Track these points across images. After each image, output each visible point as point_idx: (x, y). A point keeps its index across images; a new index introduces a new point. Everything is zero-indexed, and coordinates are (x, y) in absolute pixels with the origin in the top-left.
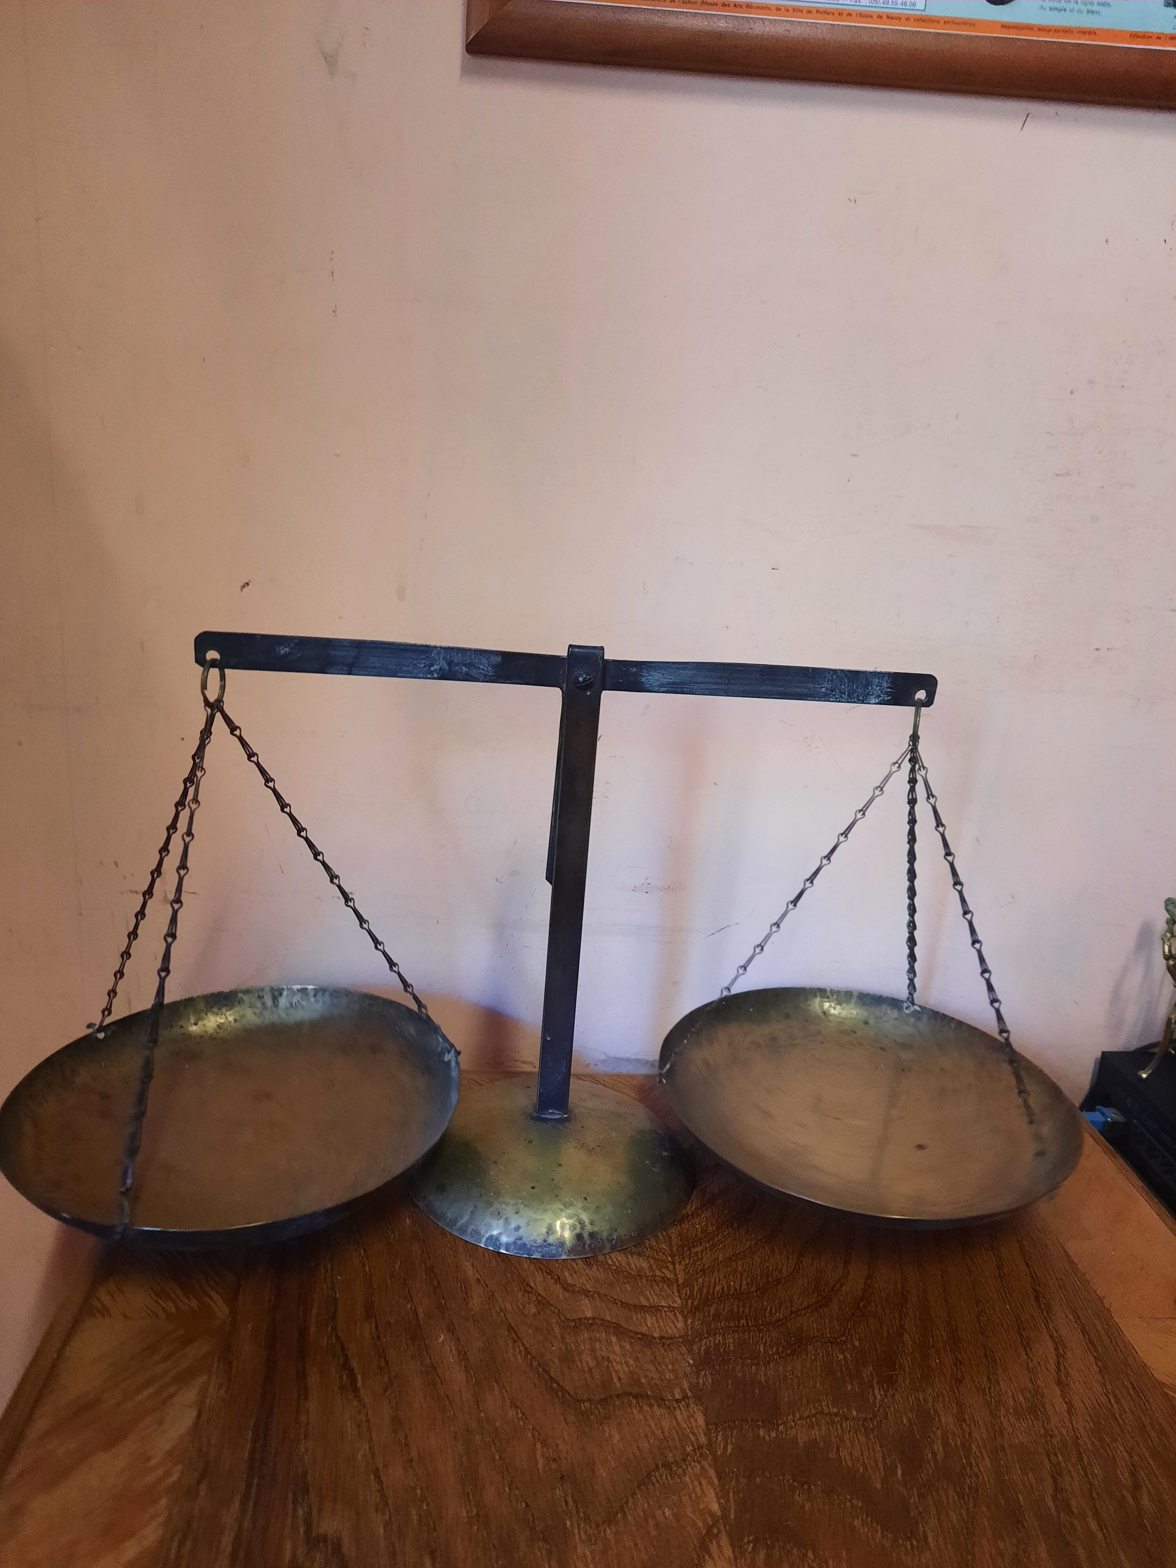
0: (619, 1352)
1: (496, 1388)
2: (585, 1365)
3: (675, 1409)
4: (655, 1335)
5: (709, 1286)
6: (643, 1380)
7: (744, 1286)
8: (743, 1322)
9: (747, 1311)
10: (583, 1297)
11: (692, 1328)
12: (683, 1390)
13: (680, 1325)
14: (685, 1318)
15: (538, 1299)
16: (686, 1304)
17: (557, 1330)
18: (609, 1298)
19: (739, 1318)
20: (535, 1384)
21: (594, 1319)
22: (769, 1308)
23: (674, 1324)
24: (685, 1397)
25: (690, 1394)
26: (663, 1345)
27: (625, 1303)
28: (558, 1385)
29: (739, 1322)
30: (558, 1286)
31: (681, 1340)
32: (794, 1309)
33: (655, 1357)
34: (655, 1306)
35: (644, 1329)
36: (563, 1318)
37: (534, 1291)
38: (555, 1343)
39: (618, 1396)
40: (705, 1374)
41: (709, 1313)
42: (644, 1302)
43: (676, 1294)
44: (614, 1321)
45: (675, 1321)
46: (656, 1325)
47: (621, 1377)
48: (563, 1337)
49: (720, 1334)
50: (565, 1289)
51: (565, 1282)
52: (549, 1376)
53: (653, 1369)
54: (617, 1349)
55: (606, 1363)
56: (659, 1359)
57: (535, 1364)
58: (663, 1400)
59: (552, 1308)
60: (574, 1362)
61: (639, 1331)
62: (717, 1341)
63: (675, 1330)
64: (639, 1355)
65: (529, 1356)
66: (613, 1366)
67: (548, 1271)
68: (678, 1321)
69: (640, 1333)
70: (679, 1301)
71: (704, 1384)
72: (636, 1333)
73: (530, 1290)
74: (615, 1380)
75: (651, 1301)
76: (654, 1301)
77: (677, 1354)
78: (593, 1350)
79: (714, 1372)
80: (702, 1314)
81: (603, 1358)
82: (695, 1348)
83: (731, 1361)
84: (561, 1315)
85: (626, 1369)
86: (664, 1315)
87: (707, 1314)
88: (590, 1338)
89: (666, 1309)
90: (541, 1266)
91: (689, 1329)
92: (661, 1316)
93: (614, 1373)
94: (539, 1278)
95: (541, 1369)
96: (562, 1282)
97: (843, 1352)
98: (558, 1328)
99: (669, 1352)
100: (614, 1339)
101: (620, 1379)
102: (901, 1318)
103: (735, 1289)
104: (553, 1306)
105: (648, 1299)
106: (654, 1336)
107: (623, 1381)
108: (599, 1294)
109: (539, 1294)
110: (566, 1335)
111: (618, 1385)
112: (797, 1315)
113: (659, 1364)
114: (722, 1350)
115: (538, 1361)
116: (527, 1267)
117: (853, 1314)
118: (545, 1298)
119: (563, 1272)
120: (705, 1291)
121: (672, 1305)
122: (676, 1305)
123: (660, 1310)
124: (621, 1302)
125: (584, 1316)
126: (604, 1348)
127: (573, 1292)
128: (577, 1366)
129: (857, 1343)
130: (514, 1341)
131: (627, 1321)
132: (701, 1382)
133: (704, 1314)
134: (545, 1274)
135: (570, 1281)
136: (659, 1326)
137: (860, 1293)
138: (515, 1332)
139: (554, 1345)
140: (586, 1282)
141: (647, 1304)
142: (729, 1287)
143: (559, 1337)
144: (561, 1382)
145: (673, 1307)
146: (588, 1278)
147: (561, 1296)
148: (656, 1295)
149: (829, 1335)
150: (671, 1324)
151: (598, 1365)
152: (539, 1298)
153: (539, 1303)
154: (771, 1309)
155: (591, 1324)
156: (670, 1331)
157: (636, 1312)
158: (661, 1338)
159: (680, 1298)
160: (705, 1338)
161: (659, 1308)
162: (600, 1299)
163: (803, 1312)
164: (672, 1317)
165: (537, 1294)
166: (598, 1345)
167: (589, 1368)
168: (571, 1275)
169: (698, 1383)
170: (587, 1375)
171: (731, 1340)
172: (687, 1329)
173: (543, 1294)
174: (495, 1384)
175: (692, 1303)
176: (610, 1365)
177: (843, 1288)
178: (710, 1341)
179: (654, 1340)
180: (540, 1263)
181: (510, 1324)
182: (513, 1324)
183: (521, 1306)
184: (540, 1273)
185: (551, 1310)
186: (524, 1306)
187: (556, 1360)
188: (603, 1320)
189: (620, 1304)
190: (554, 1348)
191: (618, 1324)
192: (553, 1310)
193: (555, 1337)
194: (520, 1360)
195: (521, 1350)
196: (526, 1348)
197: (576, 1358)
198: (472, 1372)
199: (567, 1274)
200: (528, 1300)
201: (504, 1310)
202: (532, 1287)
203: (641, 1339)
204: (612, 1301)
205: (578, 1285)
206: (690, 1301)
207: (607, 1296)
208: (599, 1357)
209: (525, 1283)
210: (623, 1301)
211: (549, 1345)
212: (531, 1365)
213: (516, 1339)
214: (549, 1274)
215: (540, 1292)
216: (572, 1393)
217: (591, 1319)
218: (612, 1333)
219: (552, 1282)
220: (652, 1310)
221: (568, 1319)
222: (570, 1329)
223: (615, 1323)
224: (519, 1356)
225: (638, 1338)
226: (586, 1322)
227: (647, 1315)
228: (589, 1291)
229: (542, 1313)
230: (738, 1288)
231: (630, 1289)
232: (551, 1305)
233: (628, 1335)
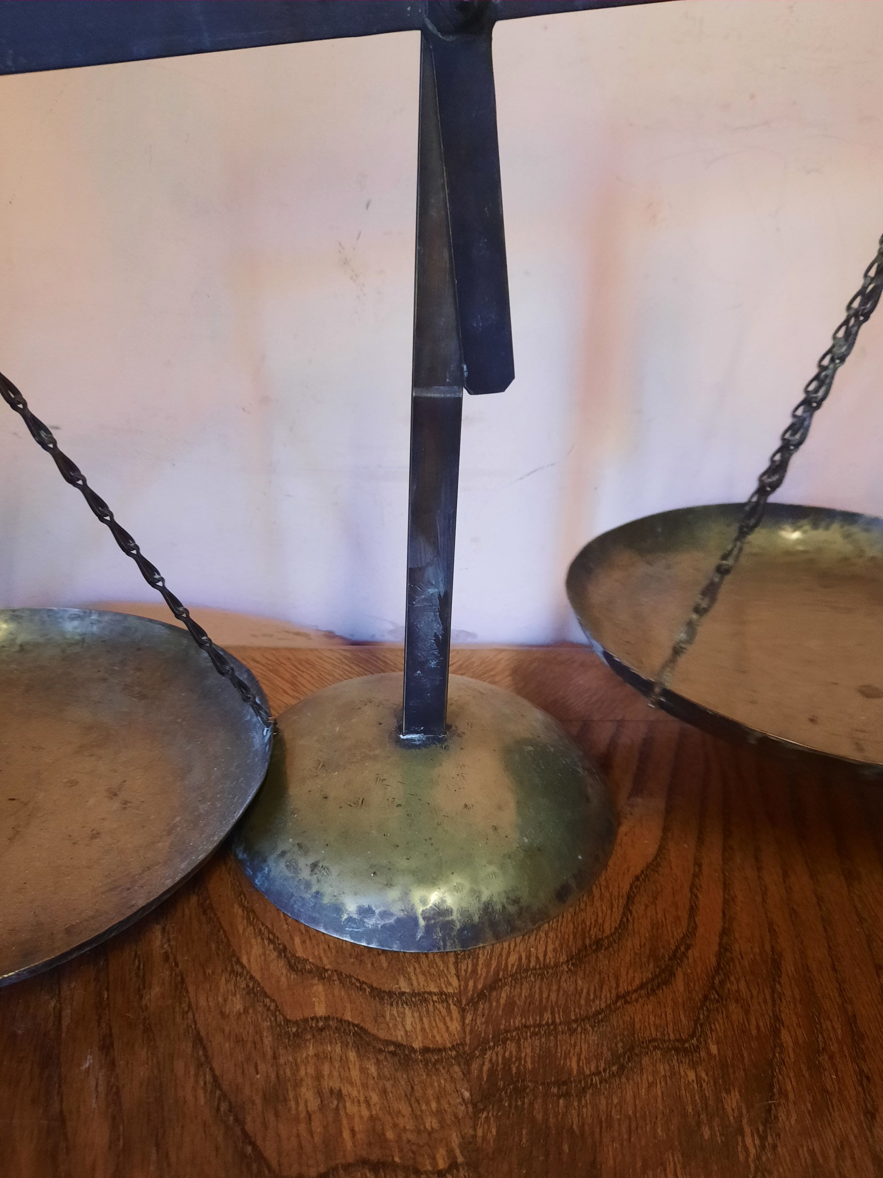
0: (358, 1081)
1: (154, 1157)
2: (302, 1107)
4: (417, 1045)
5: (501, 955)
6: (390, 1135)
7: (550, 954)
8: (547, 1016)
9: (553, 996)
10: (315, 981)
11: (471, 1031)
12: (450, 1151)
13: (455, 1026)
14: (463, 1011)
15: (248, 986)
16: (467, 985)
17: (268, 1040)
18: (353, 980)
19: (542, 1011)
20: (217, 1149)
21: (327, 1019)
22: (585, 991)
23: (445, 1024)
24: (453, 1165)
25: (460, 1159)
26: (426, 1065)
27: (376, 989)
28: (255, 1148)
29: (541, 1016)
30: (282, 963)
31: (454, 1053)
32: (621, 990)
33: (412, 1088)
34: (419, 994)
35: (399, 1036)
36: (280, 1018)
37: (245, 972)
38: (262, 1067)
39: (347, 1167)
40: (487, 1118)
41: (498, 1001)
42: (405, 987)
43: (453, 971)
44: (356, 1022)
45: (447, 1019)
46: (419, 1027)
47: (356, 1129)
48: (275, 1057)
49: (512, 1039)
50: (292, 967)
51: (294, 955)
52: (244, 1131)
53: (406, 1110)
54: (355, 1074)
55: (335, 1102)
56: (418, 1093)
57: (224, 1106)
58: (417, 1172)
59: (267, 1001)
60: (286, 1100)
61: (394, 1039)
62: (507, 1054)
63: (446, 1036)
64: (389, 1085)
65: (218, 1092)
66: (345, 1108)
67: (271, 937)
68: (451, 1019)
69: (394, 1043)
70: (455, 982)
71: (484, 1138)
72: (388, 1043)
73: (240, 970)
74: (346, 1135)
75: (415, 984)
76: (419, 984)
77: (445, 1080)
78: (318, 1077)
79: (500, 1114)
80: (487, 1005)
81: (331, 1091)
82: (475, 1066)
83: (528, 1091)
84: (278, 1013)
85: (365, 1113)
86: (431, 1008)
87: (494, 1004)
88: (317, 1055)
89: (435, 998)
90: (263, 929)
91: (468, 1032)
92: (428, 1011)
93: (345, 1122)
94: (256, 950)
95: (231, 1118)
96: (289, 955)
97: (694, 1066)
98: (270, 1039)
99: (434, 1078)
100: (352, 1055)
101: (353, 1133)
102: (774, 1001)
103: (537, 958)
104: (269, 997)
105: (411, 984)
106: (413, 1048)
107: (358, 1136)
108: (340, 974)
109: (252, 978)
110: (282, 1051)
111: (349, 1145)
112: (626, 1002)
113: (418, 1101)
114: (514, 1070)
115: (230, 1102)
116: (241, 931)
117: (706, 997)
118: (259, 984)
119: (292, 938)
120: (494, 964)
121: (445, 990)
122: (451, 990)
123: (426, 1000)
125: (312, 1016)
126: (336, 1074)
127: (301, 972)
128: (290, 1110)
129: (714, 1049)
130: (200, 1065)
131: (376, 1021)
132: (480, 1133)
133: (491, 1005)
134: (266, 942)
135: (300, 953)
136: (423, 1029)
137: (713, 960)
138: (204, 1048)
139: (260, 1071)
140: (322, 955)
141: (408, 990)
142: (529, 956)
143: (269, 1053)
144: (259, 1143)
145: (445, 994)
146: (327, 947)
147: (283, 979)
148: (423, 973)
149: (672, 1037)
150: (441, 1025)
151: (322, 1107)
152: (251, 985)
153: (248, 993)
154: (588, 993)
155: (322, 1030)
156: (438, 1038)
157: (392, 1005)
158: (426, 1050)
159: (458, 977)
160: (489, 1047)
161: (426, 996)
162: (341, 982)
163: (634, 996)
164: (444, 1012)
165: (248, 977)
166: (326, 1069)
167: (307, 1112)
168: (304, 942)
169: (474, 1136)
170: (302, 1127)
171: (529, 1051)
172: (465, 1032)
173: (258, 976)
174: (154, 1150)
175: (475, 987)
176: (341, 1105)
177: (690, 952)
178: (497, 1054)
179: (413, 1055)
180: (263, 924)
181: (198, 1033)
182: (203, 1033)
183: (220, 999)
184: (259, 940)
185: (265, 1006)
186: (225, 1000)
187: (258, 1101)
188: (341, 1021)
189: (368, 990)
190: (258, 1076)
191: (362, 1028)
192: (268, 1005)
193: (264, 1055)
194: (202, 1101)
195: (207, 1080)
196: (214, 1077)
197: (291, 1096)
198: (121, 1127)
199: (297, 940)
200: (233, 989)
201: (194, 1008)
202: (243, 967)
203: (393, 1054)
204: (357, 987)
205: (311, 960)
206: (471, 983)
207: (350, 977)
208: (326, 1091)
209: (234, 959)
210: (375, 985)
211: (252, 1070)
212: (218, 1110)
213: (203, 1059)
214: (271, 941)
215: (254, 974)
216: (274, 1164)
217: (323, 1019)
218: (350, 1044)
219: (275, 954)
220: (413, 999)
221: (287, 1021)
222: (289, 1039)
223: (357, 1026)
224: (201, 1094)
225: (390, 1052)
226: (314, 1025)
227: (407, 1009)
228: (327, 970)
229: (251, 1011)
230: (541, 959)
231: (385, 965)
232: (266, 996)
233: (374, 1047)
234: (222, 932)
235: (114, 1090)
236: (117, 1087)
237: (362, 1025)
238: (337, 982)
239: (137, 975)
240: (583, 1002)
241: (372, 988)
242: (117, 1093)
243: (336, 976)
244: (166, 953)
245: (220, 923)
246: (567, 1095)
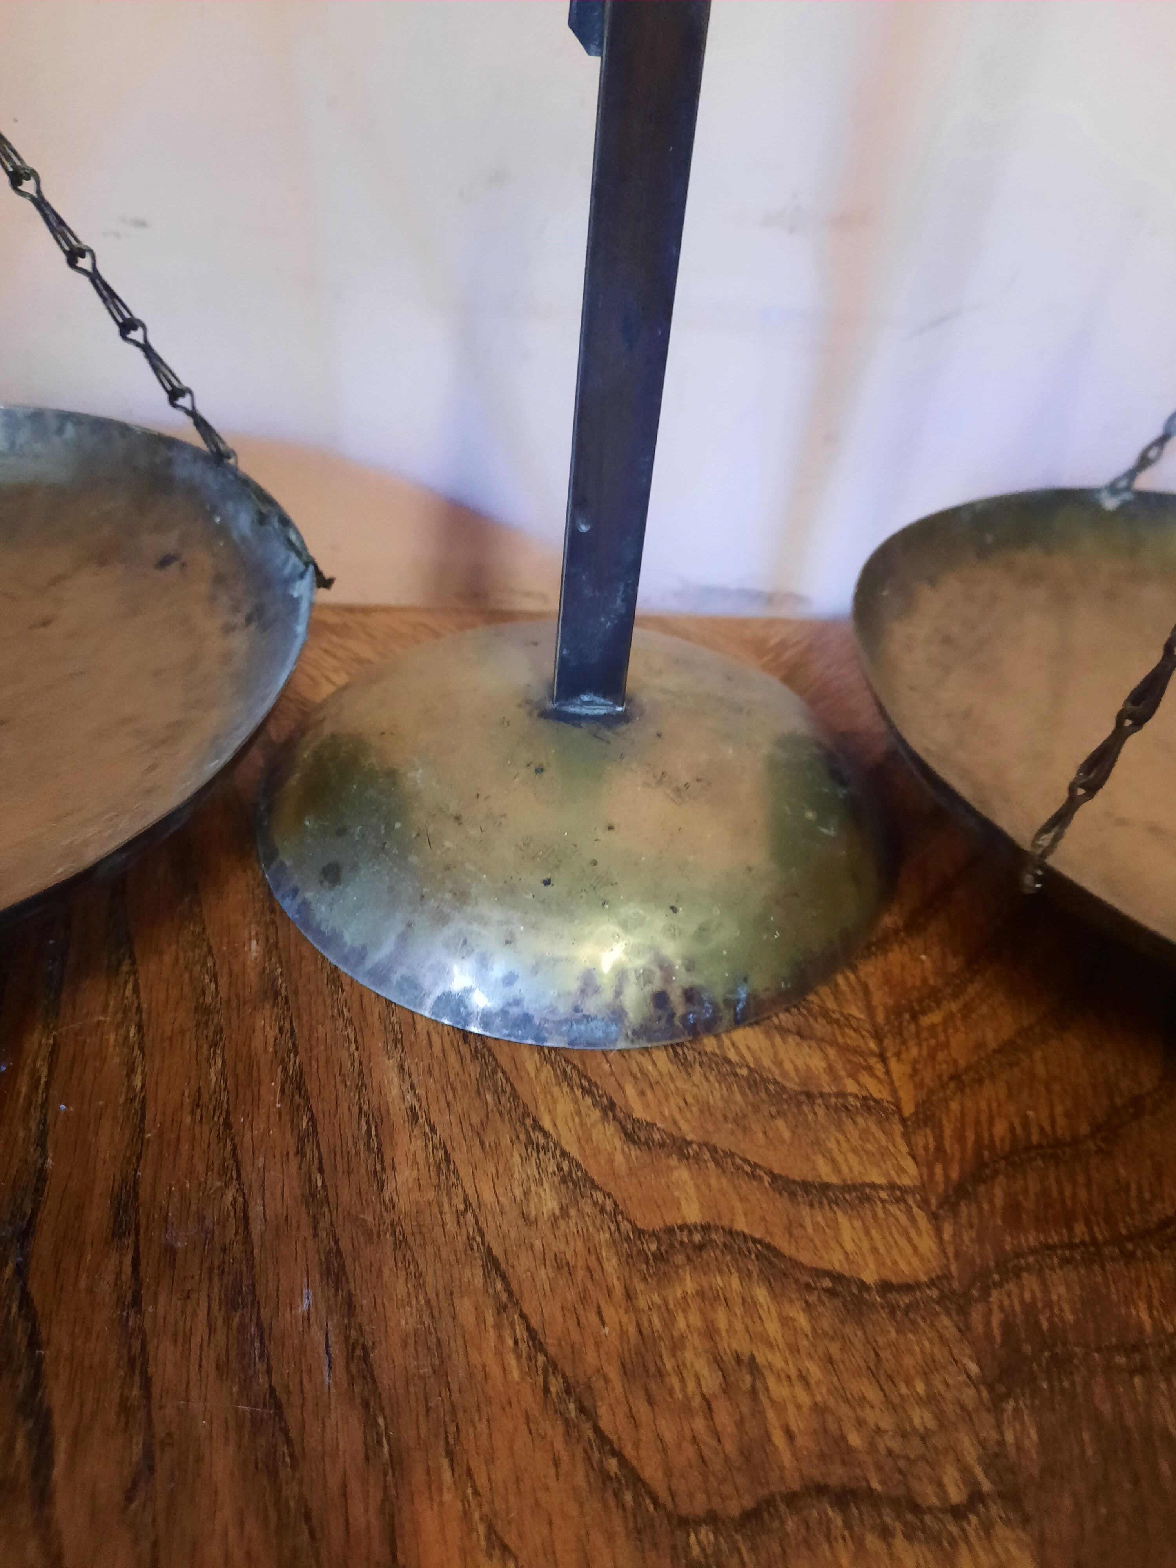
0: (780, 1341)
1: (447, 1476)
2: (691, 1386)
3: (953, 1542)
4: (869, 1277)
5: (979, 1121)
6: (854, 1439)
7: (1061, 1122)
8: (1080, 1229)
9: (1083, 1194)
10: (674, 1161)
11: (957, 1254)
12: (965, 1470)
13: (927, 1243)
14: (935, 1217)
15: (560, 1169)
16: (932, 1175)
18: (738, 1161)
19: (1069, 1221)
21: (706, 1228)
22: (1133, 1186)
23: (910, 1240)
24: (976, 1497)
25: (986, 1486)
26: (892, 1313)
27: (781, 1177)
28: (623, 1462)
29: (1070, 1229)
30: (611, 1128)
31: (934, 1293)
33: (877, 1354)
34: (853, 1188)
35: (835, 1261)
36: (625, 1226)
37: (551, 1144)
38: (609, 1312)
39: (792, 1499)
40: (1016, 1410)
41: (991, 1202)
43: (904, 1149)
44: (757, 1236)
45: (913, 1233)
46: (866, 1245)
47: (794, 1428)
48: (629, 1295)
49: (1028, 1269)
50: (630, 1137)
51: (629, 1116)
52: (598, 1430)
53: (873, 1395)
54: (773, 1328)
55: (748, 1379)
56: (889, 1363)
57: (556, 1384)
58: (916, 1509)
59: (598, 1195)
60: (661, 1374)
61: (826, 1266)
62: (1027, 1296)
63: (915, 1261)
64: (835, 1349)
65: (541, 1358)
66: (767, 1389)
67: (585, 1083)
68: (919, 1232)
69: (829, 1274)
70: (912, 1169)
71: (1019, 1447)
72: (819, 1273)
73: (542, 1141)
74: (779, 1438)
75: (845, 1169)
76: (851, 1170)
77: (931, 1342)
78: (710, 1333)
79: (1037, 1402)
80: (974, 1209)
81: (738, 1359)
82: (976, 1316)
83: (1076, 1361)
84: (620, 1217)
85: (804, 1399)
86: (881, 1214)
87: (986, 1207)
88: (701, 1294)
89: (884, 1195)
90: (568, 1069)
91: (951, 1254)
92: (875, 1216)
93: (771, 1414)
94: (564, 1106)
95: (572, 1406)
96: (621, 1115)
98: (614, 1261)
99: (910, 1336)
100: (761, 1294)
101: (790, 1436)
103: (1042, 1129)
104: (601, 1189)
105: (837, 1170)
106: (863, 1282)
107: (800, 1441)
108: (713, 1150)
109: (564, 1154)
110: (639, 1286)
111: (786, 1457)
113: (890, 1378)
114: (1045, 1325)
115: (564, 1376)
116: (532, 1074)
118: (578, 1166)
119: (621, 1087)
120: (970, 1137)
121: (897, 1181)
122: (906, 1181)
123: (868, 1199)
124: (771, 1173)
125: (679, 1222)
126: (739, 1326)
127: (648, 1145)
128: (671, 1392)
130: (501, 1309)
131: (791, 1235)
132: (1010, 1438)
133: (980, 1209)
134: (578, 1092)
135: (639, 1113)
136: (874, 1250)
138: (504, 1278)
139: (607, 1319)
140: (678, 1116)
141: (834, 1180)
142: (1026, 1124)
144: (629, 1452)
145: (900, 1188)
146: (682, 1104)
147: (619, 1158)
148: (854, 1150)
150: (903, 1242)
151: (728, 1388)
152: (565, 1166)
153: (563, 1181)
154: (1140, 1190)
155: (700, 1248)
156: (903, 1266)
157: (812, 1206)
158: (886, 1287)
159: (914, 1158)
160: (994, 1283)
161: (868, 1190)
162: (717, 1164)
164: (904, 1219)
165: (558, 1153)
166: (721, 1319)
167: (703, 1395)
168: (642, 1093)
169: (1002, 1443)
170: (700, 1424)
171: (1062, 1290)
172: (947, 1258)
173: (574, 1152)
174: (445, 1463)
175: (947, 1177)
176: (759, 1385)
178: (1009, 1296)
179: (866, 1295)
180: (568, 1062)
181: (490, 1250)
182: (497, 1251)
183: (518, 1192)
184: (566, 1089)
185: (595, 1203)
186: (526, 1194)
187: (613, 1372)
188: (731, 1233)
189: (767, 1179)
190: (607, 1330)
191: (768, 1247)
192: (600, 1202)
193: (610, 1292)
194: (516, 1375)
195: (519, 1336)
196: (529, 1329)
197: (669, 1364)
198: (381, 1421)
199: (630, 1091)
200: (536, 1173)
201: (475, 1205)
202: (546, 1134)
203: (831, 1293)
204: (747, 1173)
205: (659, 1125)
206: (939, 1170)
207: (732, 1155)
208: (729, 1359)
209: (529, 1122)
210: (776, 1171)
211: (594, 1319)
212: (546, 1390)
213: (504, 1297)
214: (586, 1091)
215: (567, 1149)
216: (663, 1495)
217: (699, 1228)
218: (755, 1274)
219: (596, 1114)
220: (847, 1197)
221: (640, 1233)
222: (647, 1263)
223: (760, 1242)
224: (512, 1361)
225: (826, 1290)
226: (686, 1240)
227: (839, 1213)
228: (689, 1143)
229: (573, 1212)
230: (1048, 1129)
231: (787, 1135)
232: (595, 1187)
233: (796, 1281)
234: (500, 1074)
235: (359, 1352)
236: (364, 1347)
237: (768, 1240)
238: (711, 1165)
239: (368, 1144)
240: (1134, 1205)
241: (774, 1177)
242: (366, 1357)
243: (707, 1153)
244: (412, 1108)
245: (495, 1059)
246: (1143, 1369)
